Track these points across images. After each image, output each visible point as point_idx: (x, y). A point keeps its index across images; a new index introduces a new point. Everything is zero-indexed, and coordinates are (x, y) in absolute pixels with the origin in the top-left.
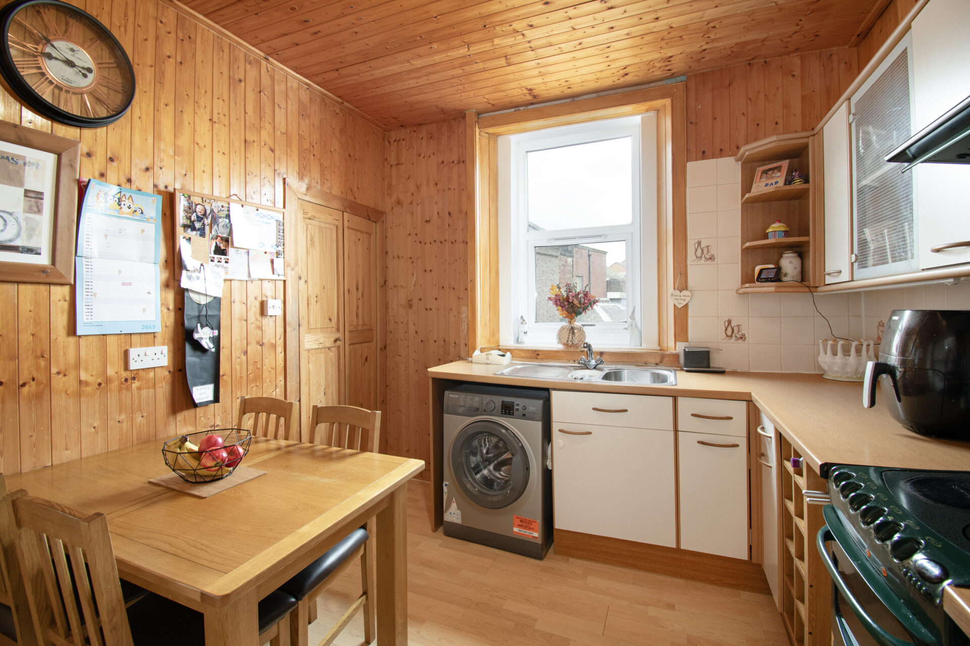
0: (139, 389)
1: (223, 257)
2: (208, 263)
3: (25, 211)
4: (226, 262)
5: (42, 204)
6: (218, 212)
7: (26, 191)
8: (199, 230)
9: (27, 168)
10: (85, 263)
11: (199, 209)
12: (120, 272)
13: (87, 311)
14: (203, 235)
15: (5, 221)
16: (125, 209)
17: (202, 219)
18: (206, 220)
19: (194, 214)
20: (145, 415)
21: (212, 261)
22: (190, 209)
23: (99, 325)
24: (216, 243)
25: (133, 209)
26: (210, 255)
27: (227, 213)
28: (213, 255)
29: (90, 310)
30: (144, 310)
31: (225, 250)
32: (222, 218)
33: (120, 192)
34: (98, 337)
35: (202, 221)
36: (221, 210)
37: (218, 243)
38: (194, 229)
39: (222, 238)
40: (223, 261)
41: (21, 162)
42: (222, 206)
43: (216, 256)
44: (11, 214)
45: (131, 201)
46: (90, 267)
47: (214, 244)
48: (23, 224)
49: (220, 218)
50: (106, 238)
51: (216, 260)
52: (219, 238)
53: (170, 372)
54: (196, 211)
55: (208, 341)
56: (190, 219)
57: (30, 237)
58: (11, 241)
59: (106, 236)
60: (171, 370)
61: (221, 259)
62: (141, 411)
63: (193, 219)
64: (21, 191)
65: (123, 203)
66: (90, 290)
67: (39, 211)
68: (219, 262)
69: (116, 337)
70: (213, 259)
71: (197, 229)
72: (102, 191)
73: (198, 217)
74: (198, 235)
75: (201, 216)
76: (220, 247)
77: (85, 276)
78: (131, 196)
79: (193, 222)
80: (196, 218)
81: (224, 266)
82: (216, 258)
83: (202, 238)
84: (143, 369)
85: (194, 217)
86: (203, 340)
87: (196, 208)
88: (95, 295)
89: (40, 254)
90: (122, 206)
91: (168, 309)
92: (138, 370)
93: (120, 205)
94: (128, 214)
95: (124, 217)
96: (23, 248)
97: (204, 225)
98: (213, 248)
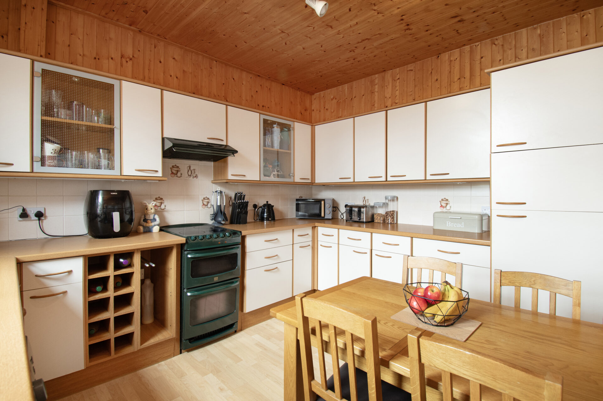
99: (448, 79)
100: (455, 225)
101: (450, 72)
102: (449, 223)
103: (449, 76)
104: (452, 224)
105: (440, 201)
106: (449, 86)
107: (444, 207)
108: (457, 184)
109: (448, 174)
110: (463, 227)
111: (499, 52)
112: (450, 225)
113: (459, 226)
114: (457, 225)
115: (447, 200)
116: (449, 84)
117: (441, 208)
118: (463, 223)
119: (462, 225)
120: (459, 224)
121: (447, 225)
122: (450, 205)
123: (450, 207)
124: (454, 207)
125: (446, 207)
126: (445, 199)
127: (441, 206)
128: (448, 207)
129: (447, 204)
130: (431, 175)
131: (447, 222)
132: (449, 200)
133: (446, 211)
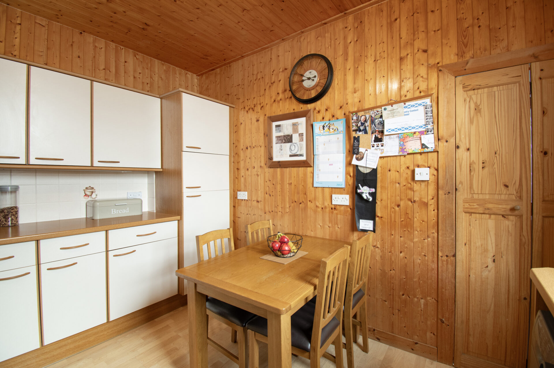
0: (337, 214)
1: (380, 143)
2: (370, 149)
3: (299, 142)
4: (382, 146)
5: (303, 137)
6: (375, 116)
7: (299, 134)
8: (363, 130)
9: (299, 126)
10: (317, 157)
11: (363, 118)
12: (329, 159)
13: (317, 177)
14: (366, 132)
15: (295, 146)
16: (331, 130)
17: (364, 123)
18: (366, 123)
19: (360, 123)
20: (339, 227)
21: (373, 147)
22: (357, 120)
23: (321, 183)
24: (375, 135)
25: (334, 129)
26: (372, 144)
27: (381, 114)
28: (373, 143)
29: (318, 177)
30: (338, 177)
31: (382, 138)
32: (377, 119)
33: (329, 123)
34: (322, 188)
35: (364, 125)
36: (377, 114)
37: (376, 135)
38: (360, 131)
39: (379, 131)
40: (380, 145)
41: (297, 124)
42: (378, 111)
43: (375, 143)
44: (296, 143)
45: (333, 126)
46: (318, 159)
47: (374, 136)
48: (299, 145)
49: (376, 119)
50: (324, 145)
51: (375, 146)
52: (377, 132)
53: (351, 209)
54: (361, 120)
55: (368, 195)
56: (358, 126)
57: (301, 150)
58: (296, 153)
59: (324, 144)
60: (351, 207)
61: (378, 144)
62: (337, 225)
63: (359, 125)
64: (298, 134)
65: (330, 128)
66: (318, 168)
67: (303, 140)
68: (378, 146)
69: (328, 189)
70: (373, 146)
71: (362, 130)
72: (321, 125)
73: (362, 123)
74: (363, 134)
75: (364, 122)
76: (378, 137)
77: (317, 163)
78: (333, 123)
79: (359, 127)
80: (361, 125)
81: (381, 149)
82: (375, 145)
83: (366, 135)
84: (339, 205)
85: (359, 124)
86: (364, 194)
87: (361, 118)
88: (320, 170)
89: (303, 156)
90: (330, 129)
91: (350, 176)
92: (336, 205)
93: (329, 129)
94: (332, 132)
95: (331, 134)
96: (299, 154)
97: (365, 127)
98: (373, 139)
99: (93, 63)
100: (120, 212)
101: (94, 57)
102: (114, 210)
103: (94, 60)
104: (117, 211)
105: (84, 190)
106: (93, 71)
107: (89, 196)
108: (122, 172)
109: (119, 162)
110: (128, 212)
111: (139, 66)
112: (115, 212)
113: (124, 212)
114: (122, 211)
115: (93, 188)
116: (94, 69)
117: (85, 197)
118: (128, 208)
119: (127, 211)
120: (124, 210)
121: (112, 213)
122: (96, 193)
123: (96, 195)
124: (101, 195)
125: (91, 196)
126: (90, 188)
127: (86, 195)
128: (94, 196)
129: (92, 192)
130: (99, 162)
131: (112, 210)
132: (94, 188)
133: (92, 199)
